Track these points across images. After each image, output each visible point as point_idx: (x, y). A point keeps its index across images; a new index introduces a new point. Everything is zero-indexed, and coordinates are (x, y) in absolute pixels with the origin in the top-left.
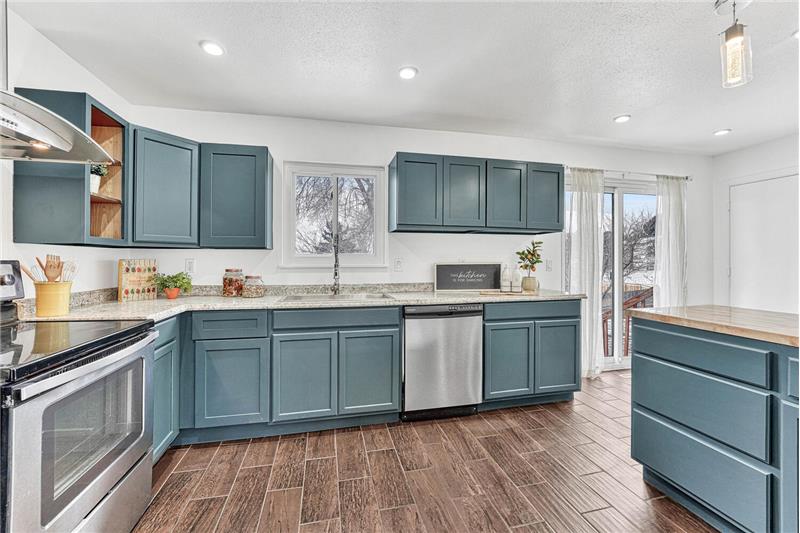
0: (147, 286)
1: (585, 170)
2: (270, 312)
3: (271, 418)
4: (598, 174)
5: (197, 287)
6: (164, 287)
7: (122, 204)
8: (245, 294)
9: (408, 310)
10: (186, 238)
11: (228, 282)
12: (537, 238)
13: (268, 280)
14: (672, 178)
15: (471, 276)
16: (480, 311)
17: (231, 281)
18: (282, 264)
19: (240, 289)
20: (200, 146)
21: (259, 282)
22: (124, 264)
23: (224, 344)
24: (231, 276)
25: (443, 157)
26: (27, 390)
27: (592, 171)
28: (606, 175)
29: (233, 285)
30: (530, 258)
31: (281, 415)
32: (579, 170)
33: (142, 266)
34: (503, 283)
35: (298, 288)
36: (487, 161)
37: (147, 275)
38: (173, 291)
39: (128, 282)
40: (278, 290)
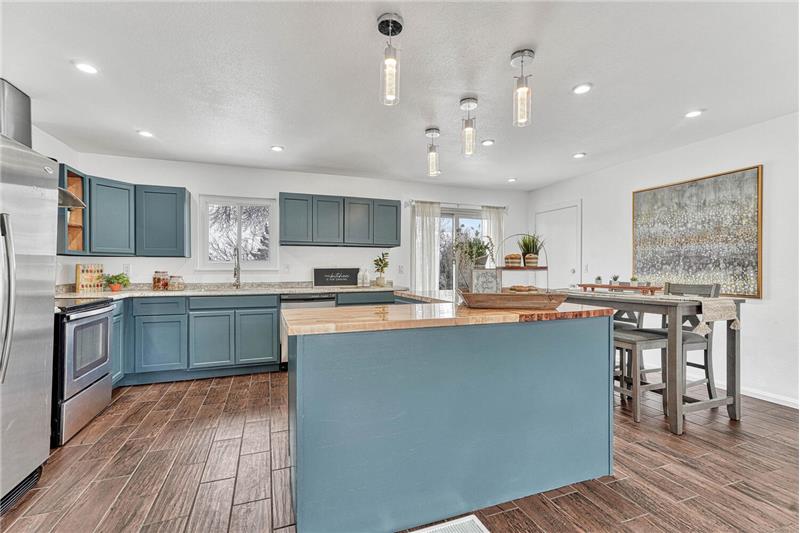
0: (97, 282)
1: (426, 202)
2: (187, 298)
3: (188, 366)
4: (435, 205)
5: (133, 284)
6: (111, 282)
7: (83, 228)
8: (170, 288)
9: (283, 297)
10: (127, 250)
11: (157, 281)
12: (385, 250)
13: (188, 279)
14: (494, 208)
15: (339, 276)
16: (333, 298)
17: (159, 280)
18: (198, 268)
19: (166, 285)
20: (135, 186)
21: (180, 280)
22: (81, 268)
23: (155, 319)
24: (158, 276)
25: (313, 196)
26: (73, 317)
27: (432, 203)
28: (442, 205)
29: (159, 282)
30: (381, 264)
31: (195, 364)
32: (422, 202)
33: (93, 269)
34: (359, 281)
35: (211, 285)
36: (344, 199)
37: (96, 275)
38: (116, 286)
39: (84, 279)
40: (195, 286)
